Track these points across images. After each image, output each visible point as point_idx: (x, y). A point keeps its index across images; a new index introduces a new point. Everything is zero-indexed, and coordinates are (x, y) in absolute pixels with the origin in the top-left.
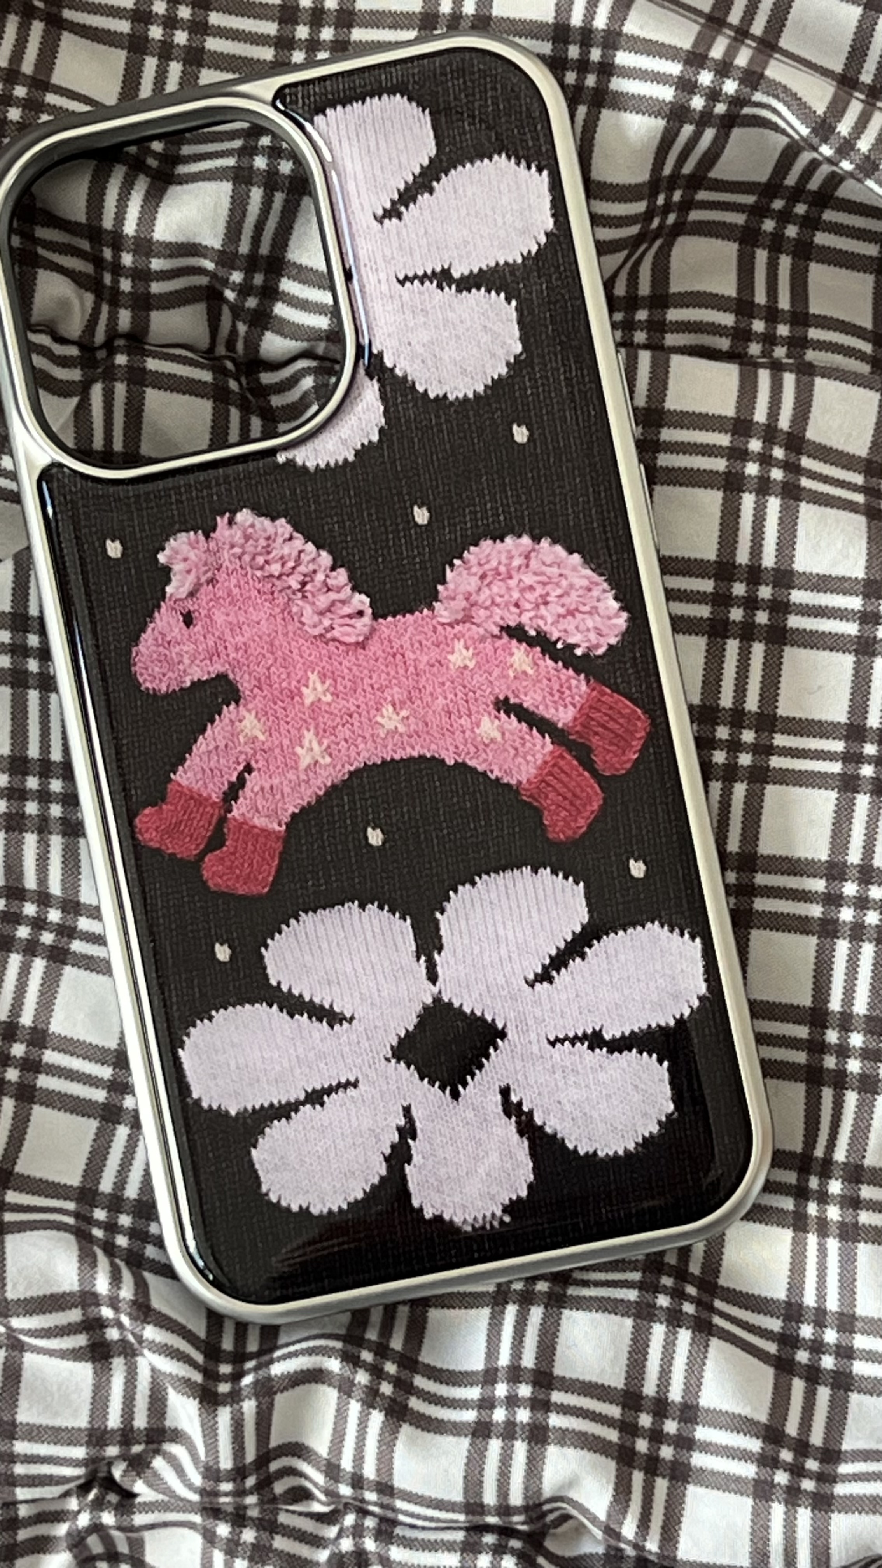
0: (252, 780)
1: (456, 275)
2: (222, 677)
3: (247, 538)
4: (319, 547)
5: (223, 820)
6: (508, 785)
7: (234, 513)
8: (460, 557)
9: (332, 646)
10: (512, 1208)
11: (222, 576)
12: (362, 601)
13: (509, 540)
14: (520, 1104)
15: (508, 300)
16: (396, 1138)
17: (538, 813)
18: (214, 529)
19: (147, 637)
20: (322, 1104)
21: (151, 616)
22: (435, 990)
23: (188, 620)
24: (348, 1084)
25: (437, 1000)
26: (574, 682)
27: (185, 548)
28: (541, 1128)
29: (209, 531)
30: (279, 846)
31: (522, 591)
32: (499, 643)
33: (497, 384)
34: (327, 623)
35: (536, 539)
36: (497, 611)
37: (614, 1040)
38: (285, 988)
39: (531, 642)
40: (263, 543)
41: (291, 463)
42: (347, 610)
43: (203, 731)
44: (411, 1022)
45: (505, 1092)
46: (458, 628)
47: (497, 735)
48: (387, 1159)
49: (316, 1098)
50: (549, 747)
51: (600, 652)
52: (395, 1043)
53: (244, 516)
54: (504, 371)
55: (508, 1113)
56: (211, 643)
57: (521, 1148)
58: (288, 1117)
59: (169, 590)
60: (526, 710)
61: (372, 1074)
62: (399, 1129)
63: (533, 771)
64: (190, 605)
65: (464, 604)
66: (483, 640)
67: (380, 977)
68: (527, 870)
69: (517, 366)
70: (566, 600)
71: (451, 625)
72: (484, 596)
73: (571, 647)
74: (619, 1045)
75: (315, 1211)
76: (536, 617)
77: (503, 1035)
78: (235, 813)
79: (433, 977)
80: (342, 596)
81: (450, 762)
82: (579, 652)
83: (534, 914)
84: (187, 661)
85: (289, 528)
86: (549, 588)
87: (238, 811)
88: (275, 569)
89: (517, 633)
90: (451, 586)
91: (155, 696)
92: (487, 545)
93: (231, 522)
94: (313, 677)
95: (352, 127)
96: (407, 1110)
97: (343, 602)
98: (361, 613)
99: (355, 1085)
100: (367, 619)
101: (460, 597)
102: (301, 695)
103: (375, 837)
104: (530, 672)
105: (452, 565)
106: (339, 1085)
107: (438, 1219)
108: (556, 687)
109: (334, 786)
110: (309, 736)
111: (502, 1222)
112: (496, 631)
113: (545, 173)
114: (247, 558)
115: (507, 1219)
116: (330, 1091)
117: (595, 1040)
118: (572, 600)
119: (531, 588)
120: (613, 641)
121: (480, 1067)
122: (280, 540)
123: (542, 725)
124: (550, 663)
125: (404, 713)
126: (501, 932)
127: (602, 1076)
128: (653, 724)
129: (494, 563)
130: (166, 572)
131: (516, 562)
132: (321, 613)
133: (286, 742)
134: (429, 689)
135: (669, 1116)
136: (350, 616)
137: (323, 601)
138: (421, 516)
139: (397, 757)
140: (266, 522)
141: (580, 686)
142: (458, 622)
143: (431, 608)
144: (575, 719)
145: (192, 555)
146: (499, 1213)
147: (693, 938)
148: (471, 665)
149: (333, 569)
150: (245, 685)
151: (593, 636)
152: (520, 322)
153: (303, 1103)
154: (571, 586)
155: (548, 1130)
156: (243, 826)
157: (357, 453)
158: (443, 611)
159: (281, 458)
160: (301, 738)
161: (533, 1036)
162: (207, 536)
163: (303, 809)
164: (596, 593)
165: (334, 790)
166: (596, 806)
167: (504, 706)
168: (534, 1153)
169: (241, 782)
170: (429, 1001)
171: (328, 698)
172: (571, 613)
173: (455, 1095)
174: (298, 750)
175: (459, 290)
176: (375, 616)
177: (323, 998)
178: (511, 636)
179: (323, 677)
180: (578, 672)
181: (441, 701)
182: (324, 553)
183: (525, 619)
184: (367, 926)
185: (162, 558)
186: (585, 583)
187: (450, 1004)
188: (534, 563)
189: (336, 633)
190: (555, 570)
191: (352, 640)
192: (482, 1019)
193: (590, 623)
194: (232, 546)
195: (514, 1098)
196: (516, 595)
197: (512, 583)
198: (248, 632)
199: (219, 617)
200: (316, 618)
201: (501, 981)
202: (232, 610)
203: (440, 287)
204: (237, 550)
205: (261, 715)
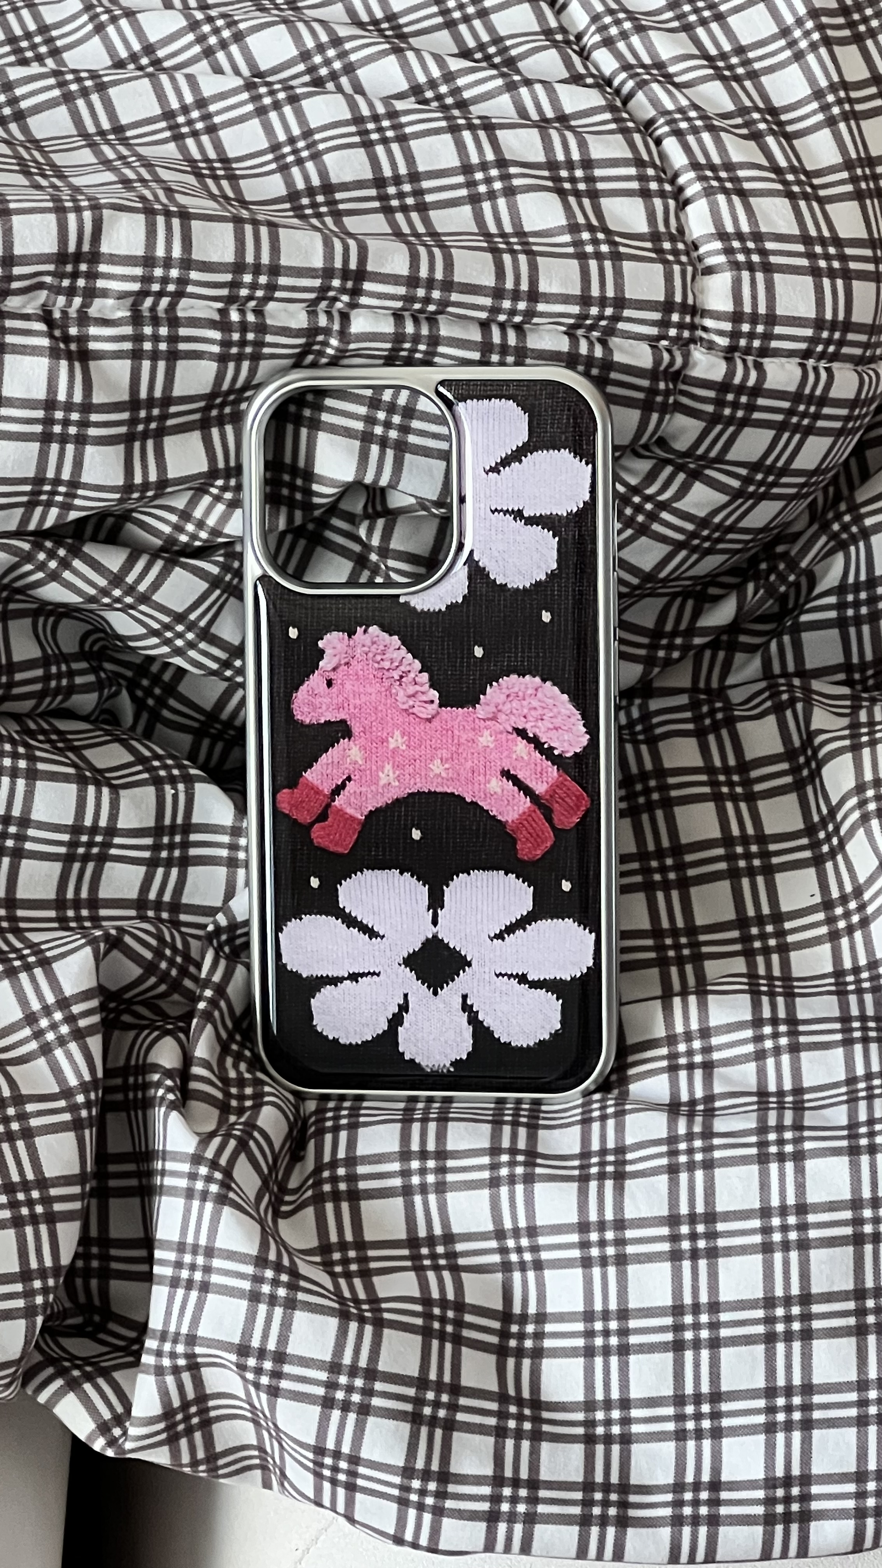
0: (350, 786)
1: (526, 515)
2: (343, 722)
3: (373, 643)
4: (414, 657)
5: (328, 806)
6: (500, 821)
7: (368, 626)
8: (497, 681)
9: (412, 716)
10: (456, 1063)
11: (354, 662)
12: (434, 694)
13: (527, 677)
14: (472, 1006)
15: (554, 536)
16: (397, 1011)
17: (514, 841)
18: (355, 633)
19: (303, 688)
20: (357, 982)
21: (308, 677)
22: (435, 930)
23: (330, 683)
24: (374, 974)
25: (435, 937)
26: (550, 769)
27: (336, 641)
28: (482, 1022)
29: (351, 633)
30: (359, 828)
31: (530, 709)
32: (510, 737)
33: (538, 584)
34: (411, 703)
35: (544, 680)
36: (513, 718)
37: (533, 981)
38: (347, 911)
39: (530, 740)
40: (381, 647)
41: (407, 604)
42: (425, 698)
43: (326, 751)
44: (417, 946)
45: (465, 997)
46: (488, 723)
47: (499, 790)
48: (389, 1021)
49: (354, 977)
50: (528, 804)
51: (568, 755)
52: (406, 956)
53: (374, 629)
54: (543, 577)
55: (464, 1010)
56: (340, 700)
57: (468, 1031)
58: (336, 985)
59: (321, 663)
60: (518, 780)
61: (389, 971)
62: (399, 1005)
63: (516, 816)
64: (332, 675)
65: (494, 710)
66: (501, 733)
67: (404, 916)
68: (502, 873)
69: (551, 576)
70: (554, 720)
71: (484, 720)
72: (507, 708)
73: (552, 749)
74: (536, 985)
75: (342, 1041)
76: (535, 726)
77: (469, 964)
78: (336, 803)
79: (435, 922)
80: (423, 689)
81: (468, 800)
82: (556, 752)
83: (501, 899)
84: (324, 707)
85: (399, 642)
86: (546, 711)
87: (338, 802)
88: (386, 665)
89: (522, 733)
90: (488, 696)
91: (302, 724)
92: (514, 677)
93: (365, 631)
94: (397, 734)
95: (480, 415)
96: (406, 996)
97: (423, 693)
98: (432, 702)
99: (378, 975)
100: (436, 705)
101: (493, 705)
102: (387, 741)
103: (416, 834)
104: (526, 758)
105: (491, 685)
106: (369, 973)
107: (412, 1061)
108: (539, 769)
109: (397, 799)
110: (388, 768)
111: (449, 1071)
112: (510, 730)
113: (590, 466)
114: (370, 655)
115: (452, 1069)
116: (363, 975)
117: (522, 979)
118: (558, 722)
119: (535, 709)
120: (578, 750)
121: (453, 980)
122: (392, 649)
123: (527, 791)
124: (538, 755)
125: (447, 766)
126: (479, 903)
127: (523, 1001)
128: (592, 803)
129: (516, 689)
130: (322, 652)
131: (530, 692)
132: (409, 697)
133: (374, 768)
134: (464, 755)
135: (557, 1031)
136: (426, 702)
137: (411, 689)
138: (479, 652)
139: (438, 790)
140: (386, 635)
141: (553, 771)
142: (489, 719)
143: (474, 707)
144: (547, 792)
145: (339, 646)
146: (448, 1065)
147: (591, 932)
148: (492, 746)
149: (420, 672)
150: (356, 729)
151: (566, 744)
152: (558, 551)
153: (346, 979)
154: (559, 713)
155: (485, 1024)
156: (340, 812)
157: (448, 607)
158: (481, 710)
159: (402, 600)
160: (383, 767)
161: (487, 970)
162: (350, 636)
163: (377, 809)
164: (573, 720)
165: (397, 801)
166: (549, 844)
167: (506, 774)
168: (475, 1035)
169: (343, 786)
170: (430, 936)
171: (404, 747)
172: (556, 729)
173: (435, 993)
174: (380, 774)
175: (526, 524)
176: (441, 706)
177: (368, 921)
178: (518, 735)
179: (403, 734)
180: (553, 764)
181: (469, 764)
182: (417, 661)
183: (528, 726)
184: (402, 885)
185: (321, 644)
186: (568, 712)
187: (442, 940)
188: (539, 695)
189: (415, 710)
190: (551, 701)
191: (424, 716)
192: (459, 953)
193: (566, 738)
194: (364, 646)
195: (469, 1002)
196: (525, 711)
197: (525, 703)
198: (364, 699)
199: (348, 686)
200: (405, 699)
201: (474, 933)
202: (357, 684)
203: (515, 519)
204: (366, 649)
205: (363, 748)
